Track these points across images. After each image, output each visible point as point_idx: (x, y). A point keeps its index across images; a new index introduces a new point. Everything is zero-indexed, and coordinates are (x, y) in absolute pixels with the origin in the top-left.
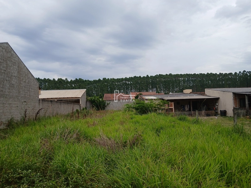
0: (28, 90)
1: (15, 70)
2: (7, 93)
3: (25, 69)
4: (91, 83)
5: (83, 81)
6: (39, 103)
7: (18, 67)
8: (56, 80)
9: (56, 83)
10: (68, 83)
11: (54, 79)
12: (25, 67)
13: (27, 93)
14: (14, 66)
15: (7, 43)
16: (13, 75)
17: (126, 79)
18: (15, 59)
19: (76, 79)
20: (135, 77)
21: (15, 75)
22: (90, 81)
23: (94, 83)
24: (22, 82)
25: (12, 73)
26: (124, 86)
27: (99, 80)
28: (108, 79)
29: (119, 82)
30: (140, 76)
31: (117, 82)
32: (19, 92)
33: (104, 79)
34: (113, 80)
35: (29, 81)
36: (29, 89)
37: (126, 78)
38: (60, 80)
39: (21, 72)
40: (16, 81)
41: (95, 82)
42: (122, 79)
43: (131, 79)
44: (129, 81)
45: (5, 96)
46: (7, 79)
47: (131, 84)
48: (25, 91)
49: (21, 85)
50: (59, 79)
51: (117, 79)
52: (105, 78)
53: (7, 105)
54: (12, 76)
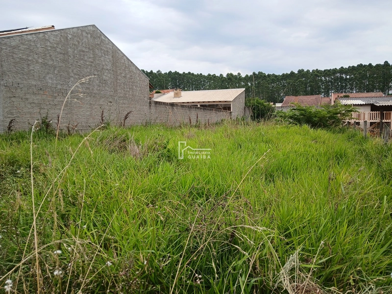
0: (130, 89)
1: (108, 61)
2: (95, 91)
3: (124, 60)
4: (278, 79)
5: (265, 76)
6: (150, 106)
7: (112, 57)
8: (225, 76)
9: (223, 81)
10: (240, 80)
11: (221, 75)
12: (125, 57)
13: (129, 92)
14: (106, 56)
15: (93, 26)
16: (105, 67)
17: (342, 70)
18: (108, 46)
19: (254, 74)
20: (360, 66)
21: (108, 68)
22: (276, 76)
23: (282, 79)
24: (119, 78)
25: (103, 66)
26: (338, 83)
27: (292, 73)
28: (308, 71)
29: (329, 76)
30: (370, 65)
31: (324, 76)
32: (116, 91)
33: (300, 71)
34: (317, 73)
35: (131, 76)
36: (131, 87)
37: (342, 67)
38: (230, 76)
39: (117, 64)
40: (109, 76)
41: (285, 77)
42: (335, 71)
43: (352, 69)
44: (346, 75)
45: (93, 95)
46: (96, 73)
47: (350, 79)
48: (126, 90)
49: (118, 81)
50: (228, 75)
51: (325, 71)
52: (303, 70)
53: (96, 107)
54: (103, 69)
